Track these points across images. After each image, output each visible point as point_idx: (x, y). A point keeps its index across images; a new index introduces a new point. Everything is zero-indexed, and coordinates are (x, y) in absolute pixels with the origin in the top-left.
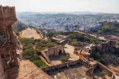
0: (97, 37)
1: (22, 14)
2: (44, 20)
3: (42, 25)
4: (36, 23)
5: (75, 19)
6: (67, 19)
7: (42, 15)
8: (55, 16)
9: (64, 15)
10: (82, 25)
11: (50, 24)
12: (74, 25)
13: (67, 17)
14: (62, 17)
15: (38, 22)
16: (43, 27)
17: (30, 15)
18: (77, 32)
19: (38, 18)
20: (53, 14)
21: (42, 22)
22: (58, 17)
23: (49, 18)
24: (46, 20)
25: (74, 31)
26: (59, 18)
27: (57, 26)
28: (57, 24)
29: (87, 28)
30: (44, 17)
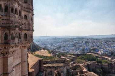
0: (112, 59)
1: (39, 38)
2: (60, 43)
3: (58, 48)
4: (52, 46)
5: (95, 42)
6: (85, 43)
7: (59, 39)
8: (72, 39)
9: (83, 38)
10: (102, 49)
11: (66, 47)
12: (92, 48)
13: (86, 41)
14: (80, 40)
15: (54, 45)
16: (58, 50)
17: (47, 39)
18: (90, 55)
19: (54, 42)
20: (70, 37)
21: (58, 45)
22: (75, 40)
23: (66, 41)
24: (62, 44)
25: (88, 53)
26: (77, 41)
27: (73, 50)
28: (73, 48)
29: (107, 52)
30: (60, 41)
